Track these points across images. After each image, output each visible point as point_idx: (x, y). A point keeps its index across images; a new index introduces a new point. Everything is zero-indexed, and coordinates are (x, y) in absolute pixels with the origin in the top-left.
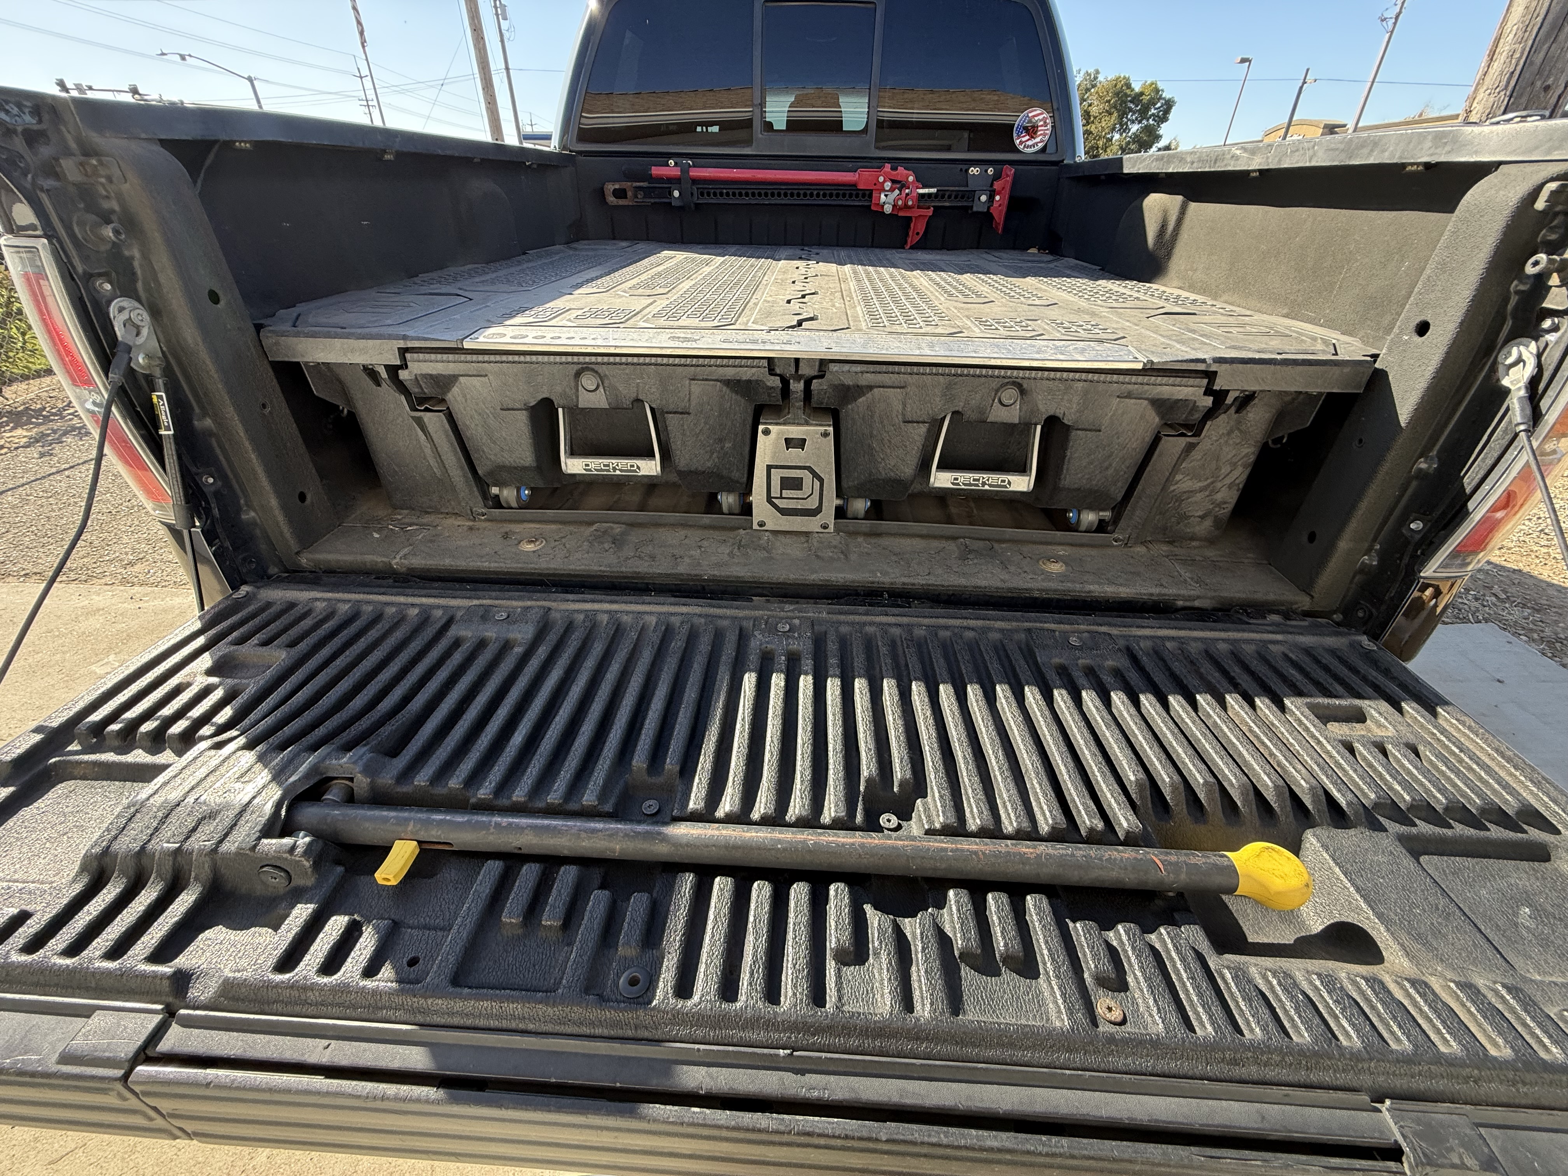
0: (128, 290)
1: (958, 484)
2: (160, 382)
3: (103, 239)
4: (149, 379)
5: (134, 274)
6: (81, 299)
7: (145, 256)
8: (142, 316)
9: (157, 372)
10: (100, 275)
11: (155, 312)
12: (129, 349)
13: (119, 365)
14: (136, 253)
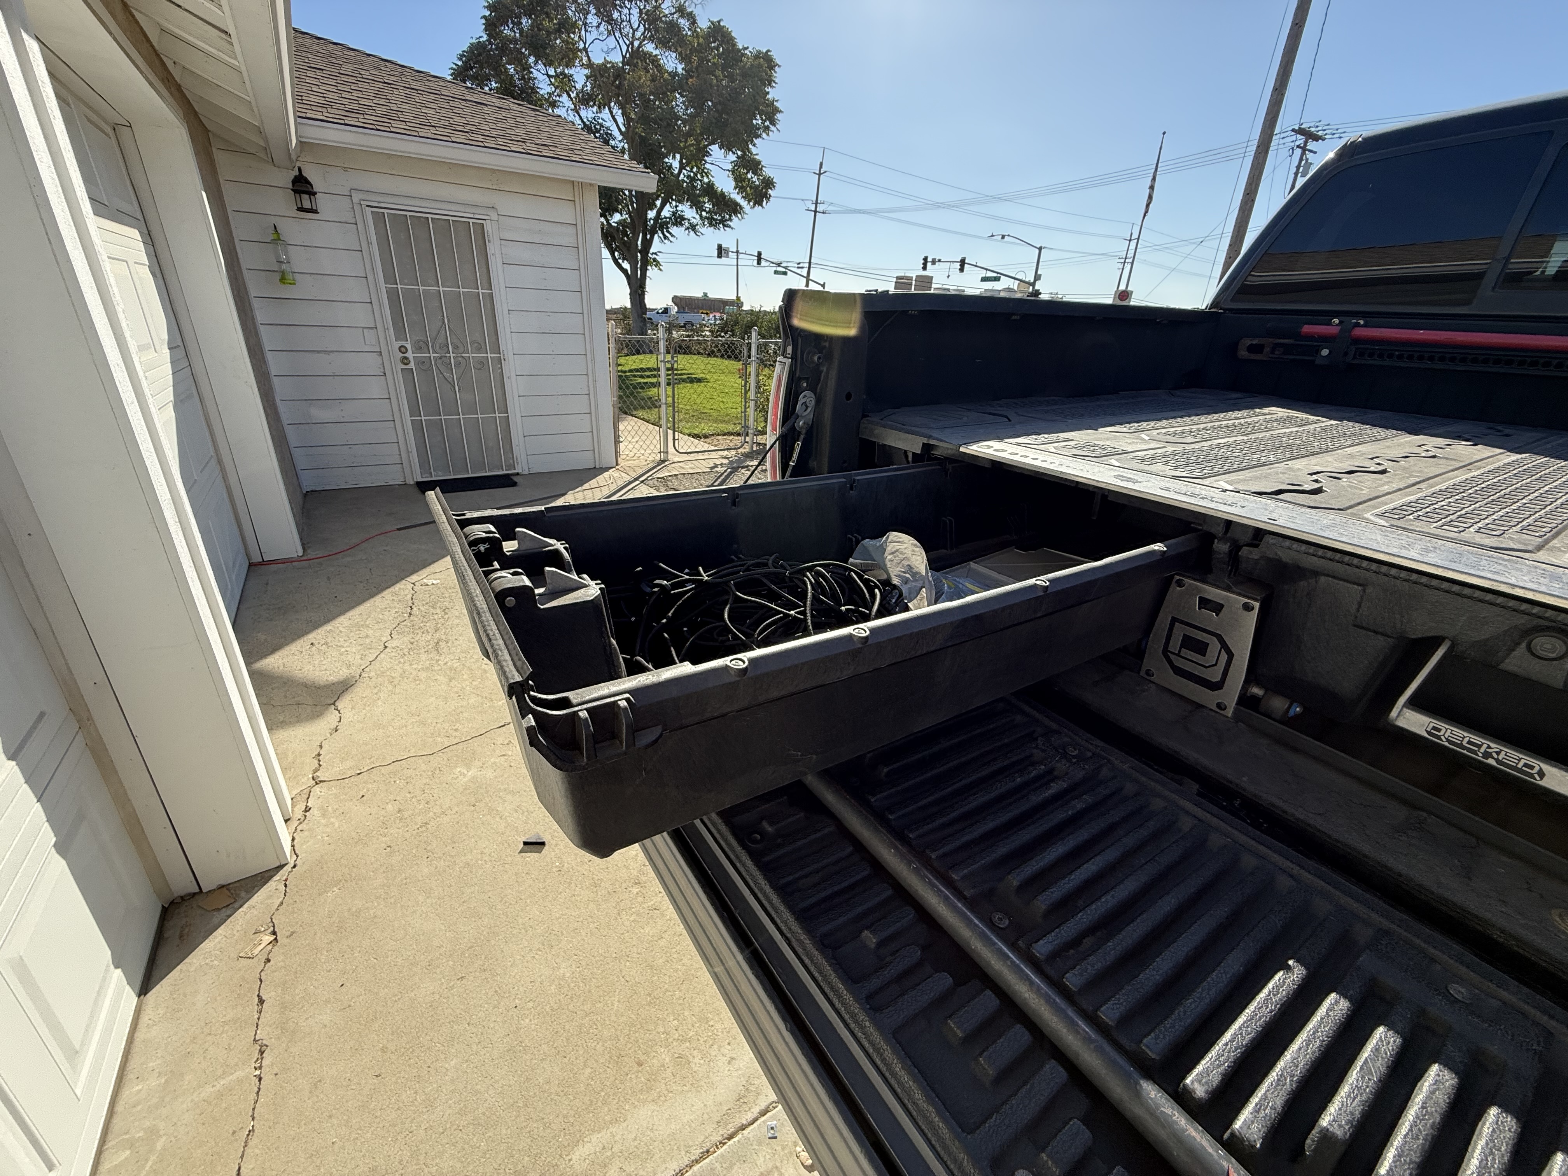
0: (812, 388)
1: (1439, 737)
2: (802, 437)
3: (813, 362)
4: (800, 433)
5: (819, 380)
6: (791, 389)
7: (828, 370)
8: (811, 402)
9: (804, 431)
10: (804, 378)
11: (819, 401)
12: (798, 416)
13: (789, 424)
14: (825, 369)
